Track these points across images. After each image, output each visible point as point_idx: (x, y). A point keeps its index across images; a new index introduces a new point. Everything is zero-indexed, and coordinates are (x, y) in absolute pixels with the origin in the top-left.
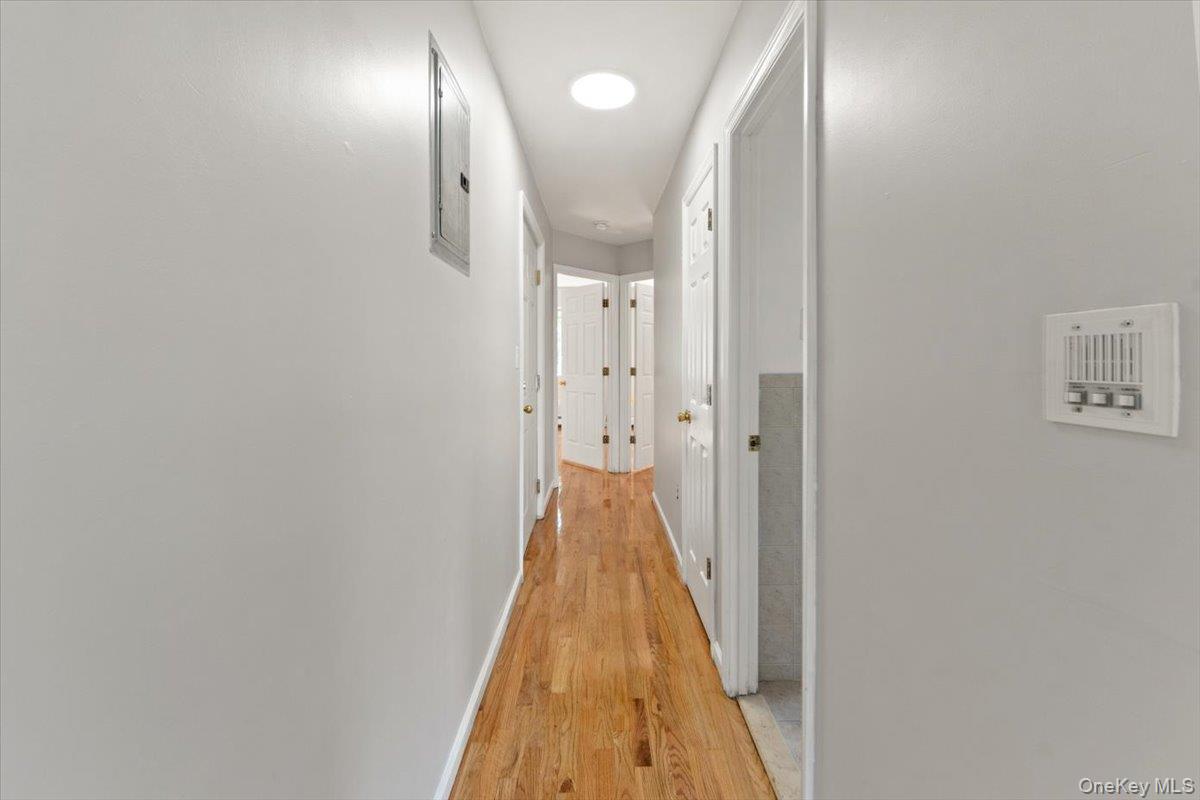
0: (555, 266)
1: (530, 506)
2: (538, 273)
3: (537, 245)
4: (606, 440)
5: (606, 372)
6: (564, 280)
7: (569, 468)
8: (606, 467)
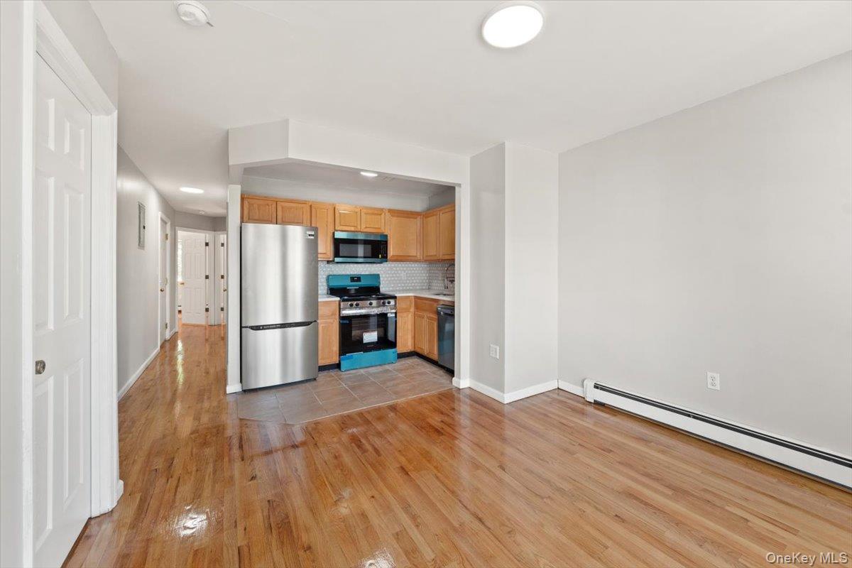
0: (177, 228)
1: (163, 334)
2: (167, 235)
3: (166, 223)
4: (207, 310)
5: (207, 277)
6: (181, 234)
7: (185, 327)
8: (207, 322)
